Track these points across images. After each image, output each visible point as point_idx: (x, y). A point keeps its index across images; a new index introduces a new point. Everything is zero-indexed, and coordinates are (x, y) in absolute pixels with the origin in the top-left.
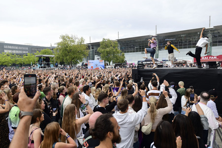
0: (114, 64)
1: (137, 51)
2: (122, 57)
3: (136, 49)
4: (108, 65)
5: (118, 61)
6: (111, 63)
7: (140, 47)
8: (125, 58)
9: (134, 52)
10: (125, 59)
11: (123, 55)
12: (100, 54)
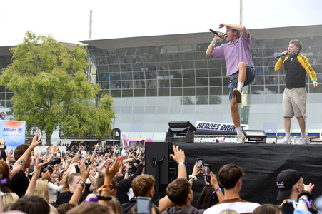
0: (69, 142)
1: (163, 93)
5: (85, 127)
7: (177, 75)
8: (112, 116)
9: (151, 93)
11: (107, 105)
12: (9, 96)
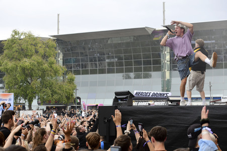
1: (110, 71)
2: (66, 86)
3: (109, 64)
4: (24, 108)
6: (35, 103)
10: (78, 94)
11: (71, 81)
12: (2, 76)
